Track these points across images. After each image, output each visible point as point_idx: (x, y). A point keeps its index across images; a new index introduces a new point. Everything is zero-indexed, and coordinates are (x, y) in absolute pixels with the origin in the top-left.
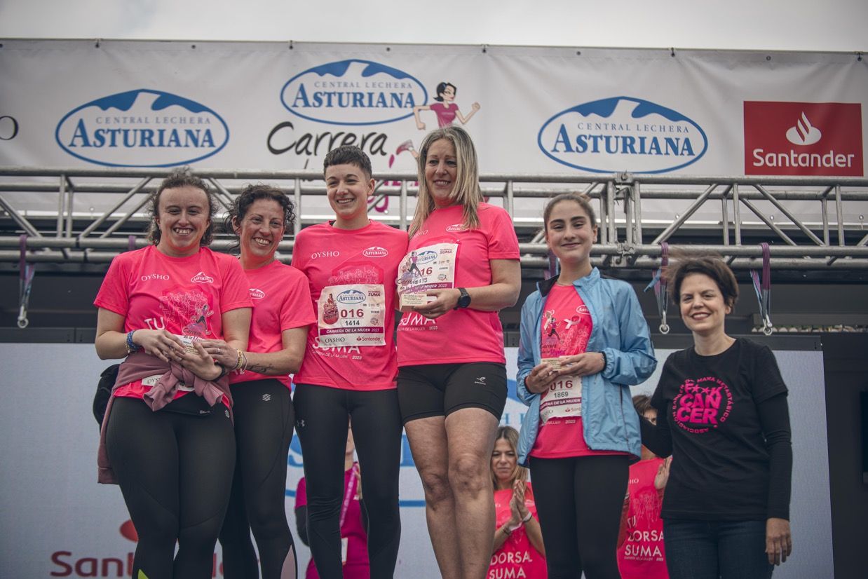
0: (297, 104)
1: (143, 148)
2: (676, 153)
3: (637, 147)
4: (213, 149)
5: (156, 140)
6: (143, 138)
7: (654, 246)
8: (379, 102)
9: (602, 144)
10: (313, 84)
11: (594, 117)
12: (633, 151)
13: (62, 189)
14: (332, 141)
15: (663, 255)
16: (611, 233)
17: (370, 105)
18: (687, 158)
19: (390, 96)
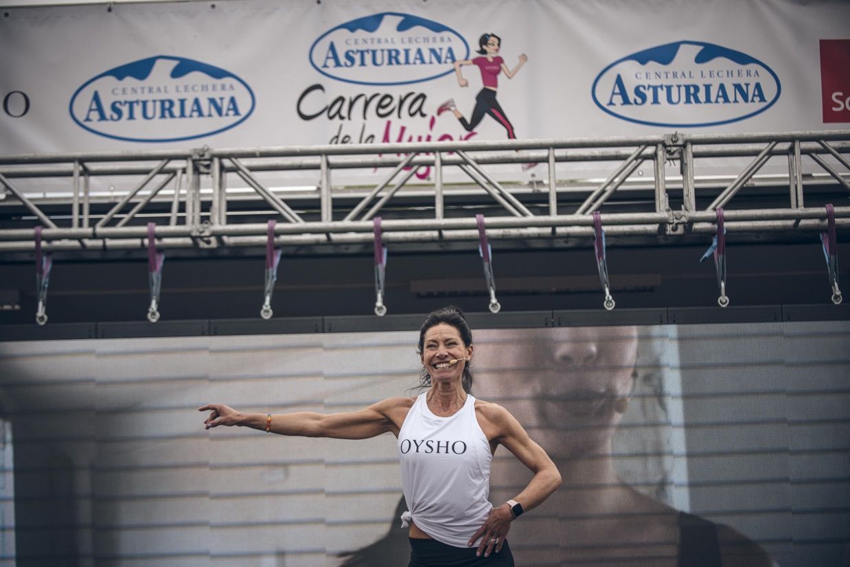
0: (328, 64)
1: (163, 120)
2: (746, 100)
3: (702, 95)
4: (238, 118)
5: (176, 110)
6: (163, 109)
7: (709, 213)
8: (416, 59)
9: (662, 94)
10: (344, 41)
11: (653, 66)
12: (697, 101)
13: (76, 174)
14: (367, 104)
15: (718, 220)
16: (662, 200)
17: (407, 62)
18: (758, 105)
19: (428, 52)
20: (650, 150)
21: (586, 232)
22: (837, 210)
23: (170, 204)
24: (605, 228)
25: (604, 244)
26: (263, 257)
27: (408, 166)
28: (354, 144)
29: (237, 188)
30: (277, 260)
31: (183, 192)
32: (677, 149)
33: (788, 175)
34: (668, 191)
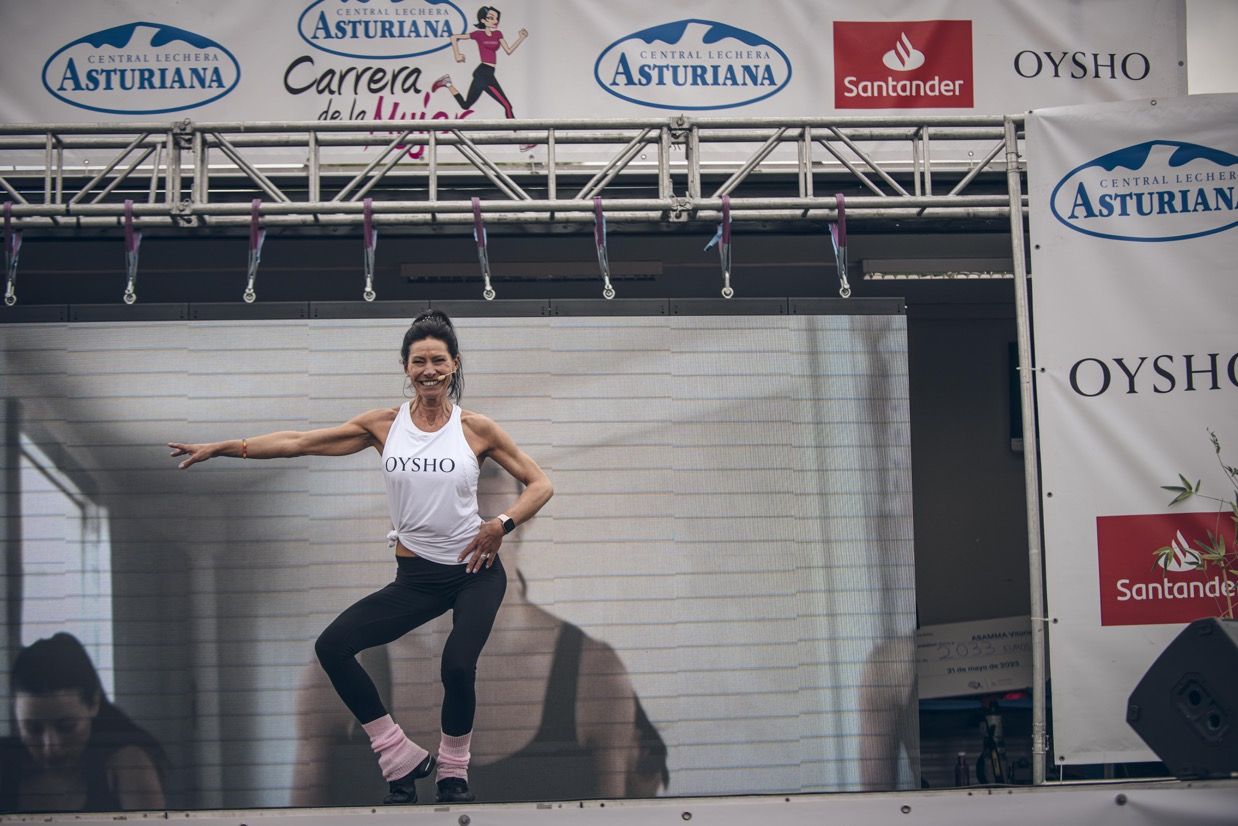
0: (317, 35)
1: (142, 90)
2: (755, 83)
3: (709, 77)
4: (222, 90)
5: (156, 81)
6: (142, 79)
7: (714, 200)
8: (411, 31)
9: (668, 75)
10: (336, 11)
11: (659, 45)
12: (704, 83)
13: (49, 146)
14: (358, 78)
15: (724, 208)
16: (666, 186)
17: (401, 35)
18: (768, 89)
19: (424, 24)
20: (654, 133)
21: (586, 217)
22: (848, 200)
23: (149, 179)
24: (605, 214)
25: (605, 230)
26: (247, 238)
27: (400, 145)
28: (345, 121)
29: (220, 164)
30: (261, 241)
31: (161, 167)
32: (682, 133)
33: (797, 162)
34: (672, 176)
